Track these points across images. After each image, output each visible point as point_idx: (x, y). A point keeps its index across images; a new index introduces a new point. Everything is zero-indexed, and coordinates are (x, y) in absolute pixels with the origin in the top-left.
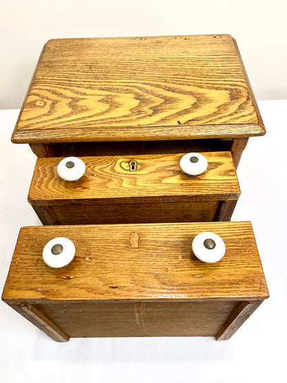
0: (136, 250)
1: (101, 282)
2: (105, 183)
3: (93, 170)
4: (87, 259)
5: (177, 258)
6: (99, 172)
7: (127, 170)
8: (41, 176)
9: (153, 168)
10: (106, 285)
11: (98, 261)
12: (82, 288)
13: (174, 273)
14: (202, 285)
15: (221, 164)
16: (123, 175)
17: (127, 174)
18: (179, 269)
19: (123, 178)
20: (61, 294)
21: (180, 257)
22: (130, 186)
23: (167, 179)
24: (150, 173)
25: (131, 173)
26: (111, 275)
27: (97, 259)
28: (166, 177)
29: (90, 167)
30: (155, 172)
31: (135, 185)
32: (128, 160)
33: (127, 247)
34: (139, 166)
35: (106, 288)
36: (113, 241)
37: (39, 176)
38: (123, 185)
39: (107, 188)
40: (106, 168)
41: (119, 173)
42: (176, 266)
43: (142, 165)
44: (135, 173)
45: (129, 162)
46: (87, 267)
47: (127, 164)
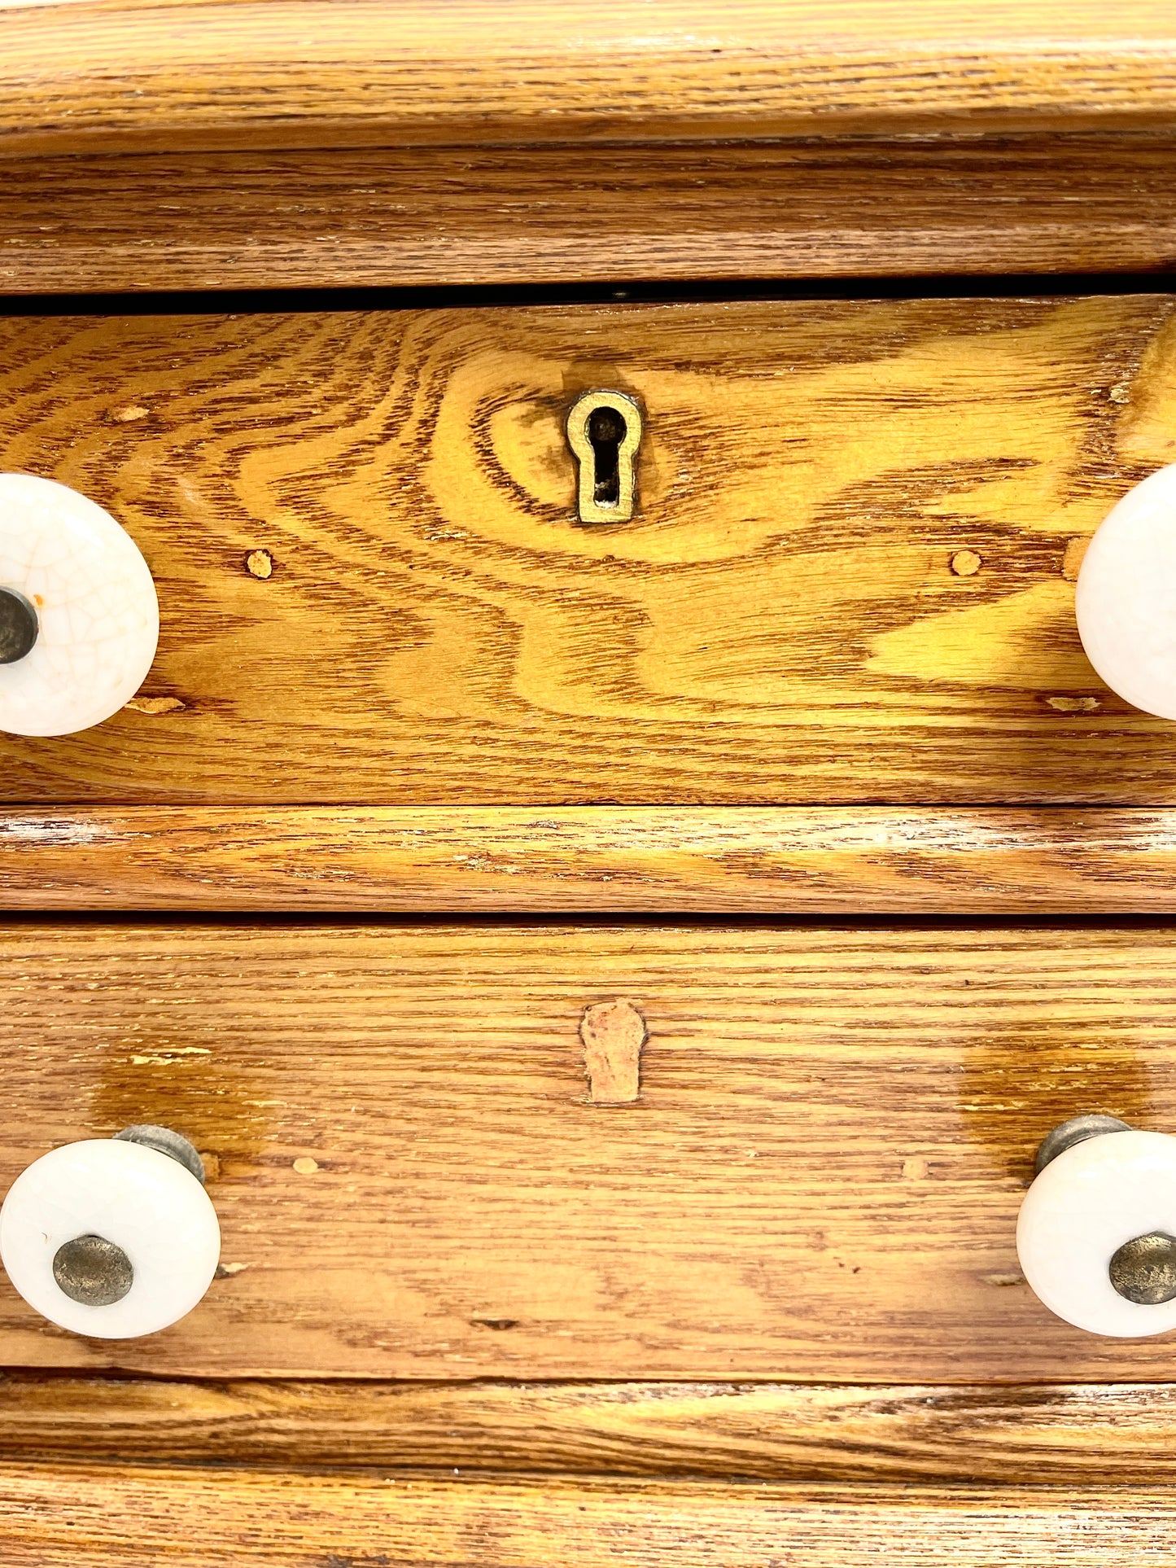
0: (626, 1119)
1: (413, 1297)
2: (366, 654)
3: (226, 502)
4: (306, 1167)
5: (892, 1170)
6: (291, 523)
7: (551, 514)
10: (447, 1310)
11: (382, 1182)
12: (309, 1326)
13: (863, 1257)
14: (1019, 1323)
16: (512, 571)
17: (543, 559)
18: (893, 1240)
19: (515, 608)
20: (194, 1349)
21: (914, 1168)
22: (586, 702)
24: (772, 547)
25: (594, 546)
26: (475, 1262)
27: (370, 1170)
28: (912, 608)
29: (186, 458)
30: (809, 540)
31: (627, 688)
32: (551, 376)
33: (565, 1099)
34: (663, 460)
35: (455, 1327)
36: (463, 1059)
38: (520, 687)
39: (385, 707)
40: (345, 466)
41: (479, 545)
42: (881, 1219)
43: (694, 452)
44: (623, 545)
45: (558, 406)
46: (317, 1213)
47: (547, 432)
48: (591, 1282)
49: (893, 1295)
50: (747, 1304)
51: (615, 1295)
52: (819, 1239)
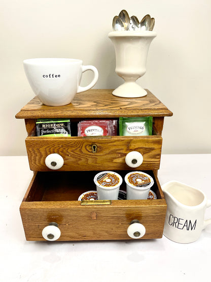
0: (95, 221)
1: (77, 234)
2: (77, 161)
3: (67, 152)
4: (67, 225)
6: (72, 153)
7: (90, 152)
8: (33, 156)
9: (107, 151)
10: (80, 235)
12: (67, 237)
13: (116, 230)
15: (152, 149)
16: (88, 156)
17: (90, 155)
18: (119, 229)
19: (88, 158)
22: (93, 164)
23: (117, 159)
24: (106, 154)
25: (94, 154)
26: (82, 232)
27: (73, 225)
28: (116, 158)
29: (64, 149)
30: (109, 154)
31: (96, 163)
32: (90, 144)
33: (90, 219)
34: (98, 149)
35: (81, 237)
37: (32, 156)
38: (88, 163)
39: (79, 165)
40: (76, 149)
41: (85, 154)
42: (117, 228)
43: (101, 148)
44: (96, 154)
45: (91, 146)
46: (68, 228)
47: (90, 147)
48: (92, 233)
49: (119, 233)
50: (106, 234)
51: (94, 234)
52: (112, 229)
